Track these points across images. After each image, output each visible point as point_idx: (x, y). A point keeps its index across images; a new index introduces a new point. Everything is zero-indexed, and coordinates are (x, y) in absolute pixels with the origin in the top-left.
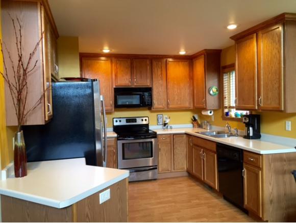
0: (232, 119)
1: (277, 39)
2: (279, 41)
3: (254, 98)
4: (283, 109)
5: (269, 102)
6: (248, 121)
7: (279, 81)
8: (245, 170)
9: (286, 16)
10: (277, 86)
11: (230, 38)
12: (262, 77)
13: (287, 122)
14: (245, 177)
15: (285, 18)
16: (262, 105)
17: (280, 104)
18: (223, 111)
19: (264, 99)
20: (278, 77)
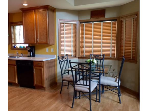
0: (18, 49)
1: (45, 15)
2: (46, 16)
3: (34, 39)
4: (48, 43)
5: (42, 40)
6: (30, 49)
7: (46, 32)
8: (34, 69)
9: (49, 7)
10: (45, 34)
11: (20, 9)
12: (38, 30)
13: (47, 49)
14: (35, 72)
15: (48, 7)
16: (38, 42)
17: (47, 41)
18: (12, 45)
19: (39, 39)
20: (46, 30)
